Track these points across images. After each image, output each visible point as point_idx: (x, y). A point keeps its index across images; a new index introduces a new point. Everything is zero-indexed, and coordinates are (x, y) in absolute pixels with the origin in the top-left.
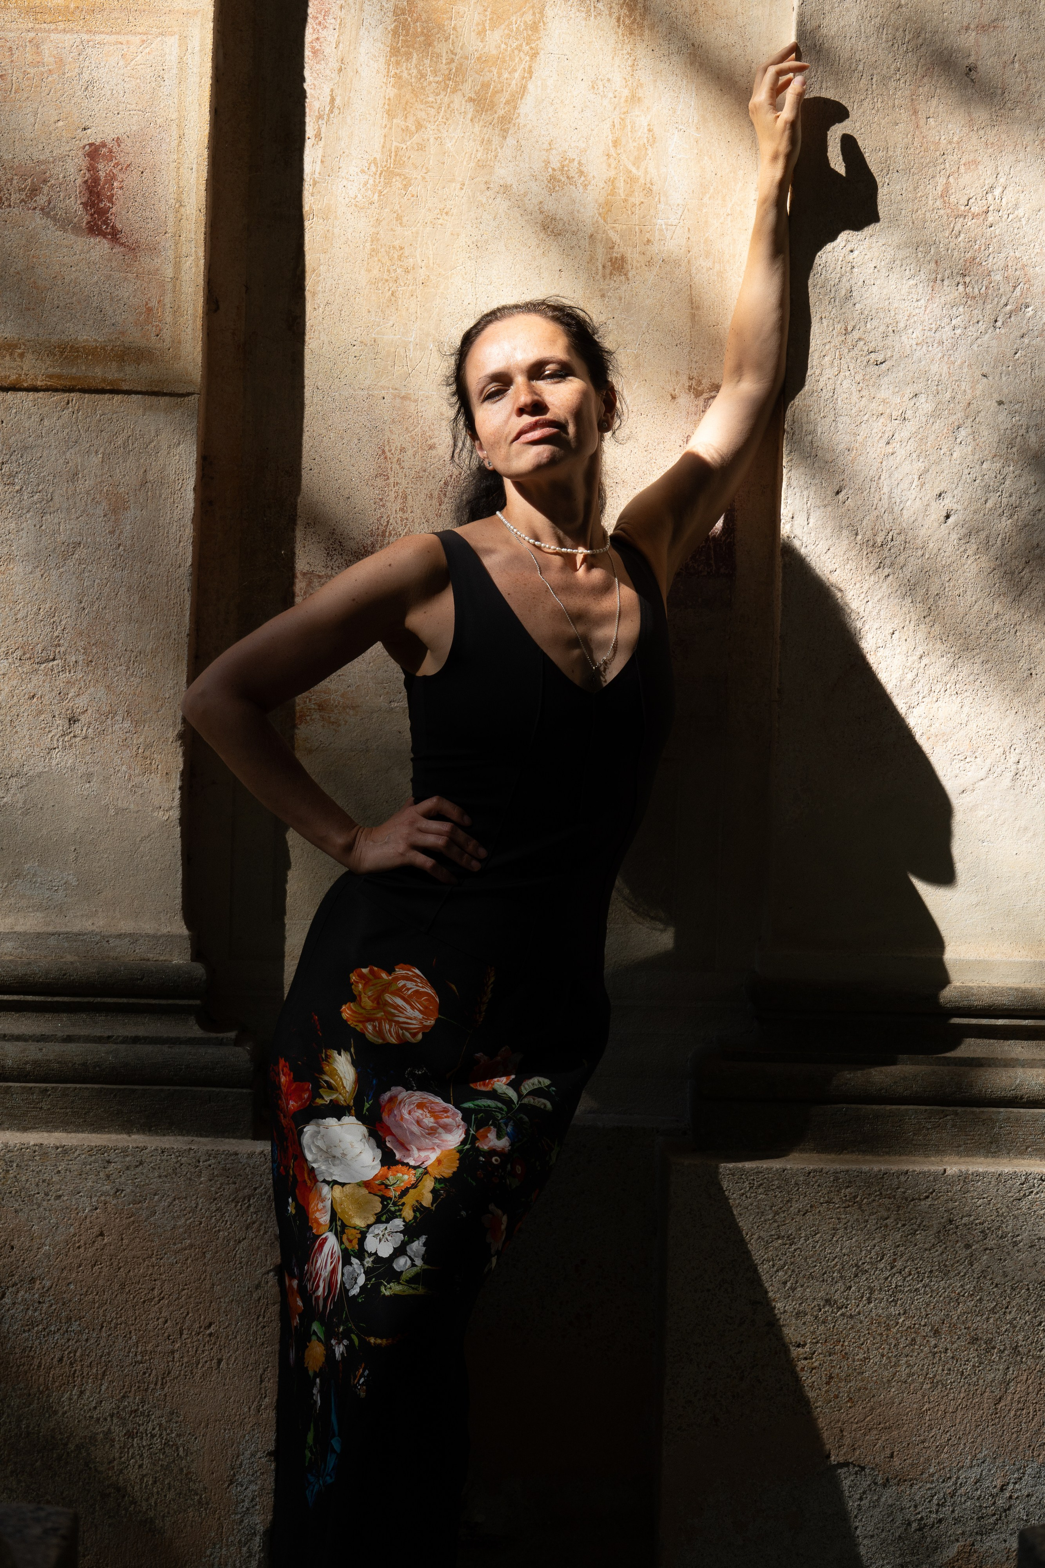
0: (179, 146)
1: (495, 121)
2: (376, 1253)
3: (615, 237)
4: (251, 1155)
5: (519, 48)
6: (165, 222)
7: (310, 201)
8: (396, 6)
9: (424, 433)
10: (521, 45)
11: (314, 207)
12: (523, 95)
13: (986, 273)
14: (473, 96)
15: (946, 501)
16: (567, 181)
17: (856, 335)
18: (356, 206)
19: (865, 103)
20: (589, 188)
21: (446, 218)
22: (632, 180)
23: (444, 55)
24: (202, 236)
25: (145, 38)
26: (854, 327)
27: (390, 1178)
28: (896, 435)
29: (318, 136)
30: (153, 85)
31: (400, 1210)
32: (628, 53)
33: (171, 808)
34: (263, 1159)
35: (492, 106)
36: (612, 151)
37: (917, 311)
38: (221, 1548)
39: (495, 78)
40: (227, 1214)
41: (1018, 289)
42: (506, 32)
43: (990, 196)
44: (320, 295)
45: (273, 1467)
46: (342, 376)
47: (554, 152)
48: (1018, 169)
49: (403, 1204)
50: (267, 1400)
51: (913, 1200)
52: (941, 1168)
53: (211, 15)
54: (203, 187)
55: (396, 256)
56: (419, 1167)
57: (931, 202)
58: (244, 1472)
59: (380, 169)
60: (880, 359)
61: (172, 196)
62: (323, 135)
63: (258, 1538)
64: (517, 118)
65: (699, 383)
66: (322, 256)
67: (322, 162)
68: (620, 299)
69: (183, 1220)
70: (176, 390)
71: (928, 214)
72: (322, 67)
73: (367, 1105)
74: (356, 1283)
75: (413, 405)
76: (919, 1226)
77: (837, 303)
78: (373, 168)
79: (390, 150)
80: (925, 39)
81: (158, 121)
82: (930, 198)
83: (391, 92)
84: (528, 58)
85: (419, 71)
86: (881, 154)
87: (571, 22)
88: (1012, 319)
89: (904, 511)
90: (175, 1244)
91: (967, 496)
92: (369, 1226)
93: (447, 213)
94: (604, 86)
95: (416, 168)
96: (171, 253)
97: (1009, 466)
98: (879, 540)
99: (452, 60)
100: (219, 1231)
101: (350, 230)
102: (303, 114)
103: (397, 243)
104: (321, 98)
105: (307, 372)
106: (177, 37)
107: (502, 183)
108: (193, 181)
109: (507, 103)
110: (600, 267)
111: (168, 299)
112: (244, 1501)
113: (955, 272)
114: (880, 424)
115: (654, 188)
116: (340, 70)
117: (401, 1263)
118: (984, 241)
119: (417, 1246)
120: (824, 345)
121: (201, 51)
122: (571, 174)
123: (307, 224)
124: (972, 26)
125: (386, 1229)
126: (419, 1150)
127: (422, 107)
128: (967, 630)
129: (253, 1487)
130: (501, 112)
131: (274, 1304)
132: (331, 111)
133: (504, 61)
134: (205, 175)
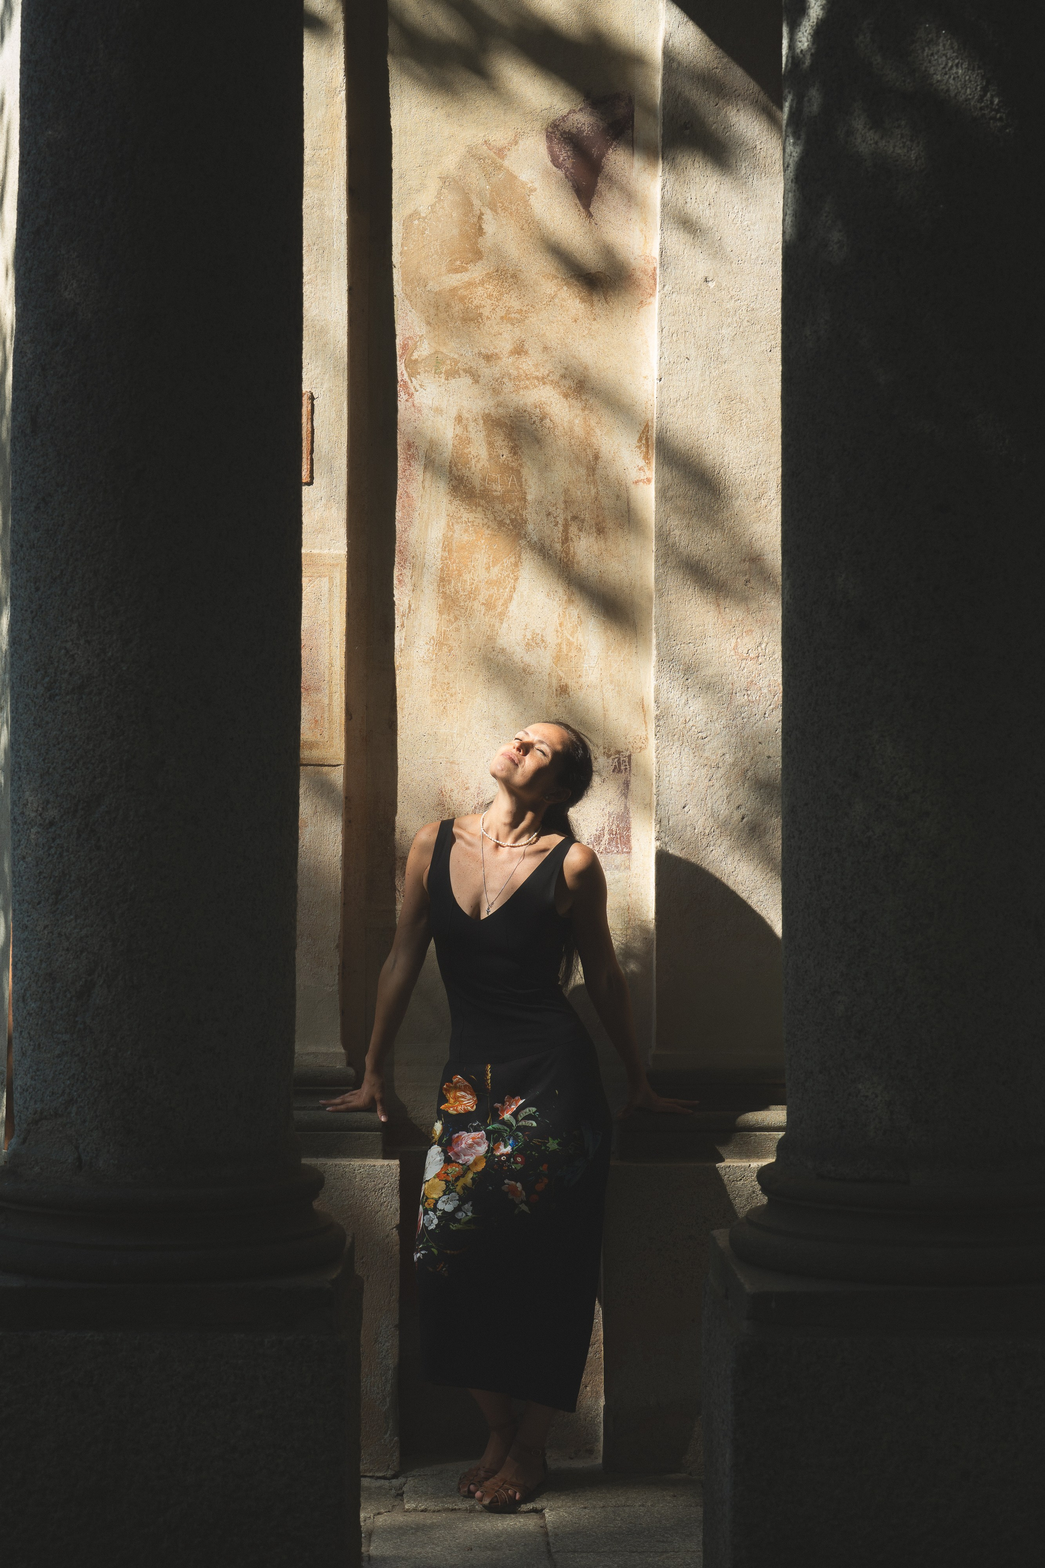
0: (330, 635)
1: (497, 615)
2: (444, 1210)
3: (562, 674)
4: (382, 1167)
5: (508, 576)
6: (324, 675)
7: (398, 660)
8: (442, 556)
9: (463, 781)
10: (509, 574)
11: (401, 663)
12: (511, 601)
13: (759, 689)
14: (484, 602)
15: (742, 810)
16: (535, 645)
17: (691, 723)
18: (424, 662)
19: (692, 601)
20: (547, 648)
21: (472, 667)
22: (570, 644)
23: (468, 580)
24: (344, 682)
25: (311, 579)
26: (690, 719)
27: (449, 1169)
28: (714, 776)
29: (403, 625)
30: (316, 603)
31: (455, 1188)
32: (566, 577)
33: (334, 985)
34: (389, 1168)
35: (495, 607)
36: (559, 629)
37: (723, 710)
38: (371, 1378)
39: (496, 592)
40: (370, 1198)
41: (776, 697)
42: (501, 567)
43: (759, 648)
44: (406, 710)
45: (397, 1333)
46: (419, 752)
47: (528, 630)
48: (774, 633)
49: (457, 1185)
50: (394, 1297)
51: (733, 1181)
52: (747, 1164)
53: (345, 566)
54: (343, 656)
55: (445, 688)
56: (464, 1164)
57: (728, 652)
58: (382, 1336)
59: (436, 642)
60: (704, 736)
61: (327, 661)
62: (405, 625)
63: (390, 1372)
64: (508, 613)
65: (609, 750)
66: (406, 689)
67: (405, 639)
68: (566, 707)
69: (347, 1202)
70: (332, 763)
71: (727, 659)
72: (404, 589)
73: (445, 1139)
74: (432, 1223)
75: (457, 766)
76: (737, 1195)
77: (680, 707)
78: (432, 642)
79: (441, 632)
80: (722, 567)
81: (319, 622)
82: (728, 650)
83: (441, 601)
84: (513, 581)
85: (455, 590)
86: (701, 628)
87: (535, 561)
88: (774, 712)
89: (720, 816)
90: (343, 1215)
91: (754, 807)
92: (440, 1198)
93: (472, 664)
94: (554, 595)
95: (455, 641)
96: (327, 691)
97: (775, 790)
98: (707, 832)
99: (473, 583)
100: (366, 1207)
101: (421, 675)
102: (394, 614)
103: (446, 681)
104: (404, 606)
105: (399, 751)
106: (328, 578)
107: (501, 647)
108: (338, 653)
109: (503, 605)
110: (555, 691)
111: (326, 715)
112: (382, 1352)
113: (742, 689)
114: (705, 770)
115: (582, 648)
116: (413, 590)
117: (460, 1215)
118: (757, 672)
119: (468, 1206)
120: (674, 729)
121: (340, 585)
122: (538, 641)
123: (397, 672)
124: (747, 559)
125: (448, 1198)
126: (465, 1155)
127: (457, 608)
128: (756, 878)
129: (387, 1344)
130: (499, 610)
131: (396, 1245)
132: (409, 612)
133: (501, 583)
134: (344, 650)
